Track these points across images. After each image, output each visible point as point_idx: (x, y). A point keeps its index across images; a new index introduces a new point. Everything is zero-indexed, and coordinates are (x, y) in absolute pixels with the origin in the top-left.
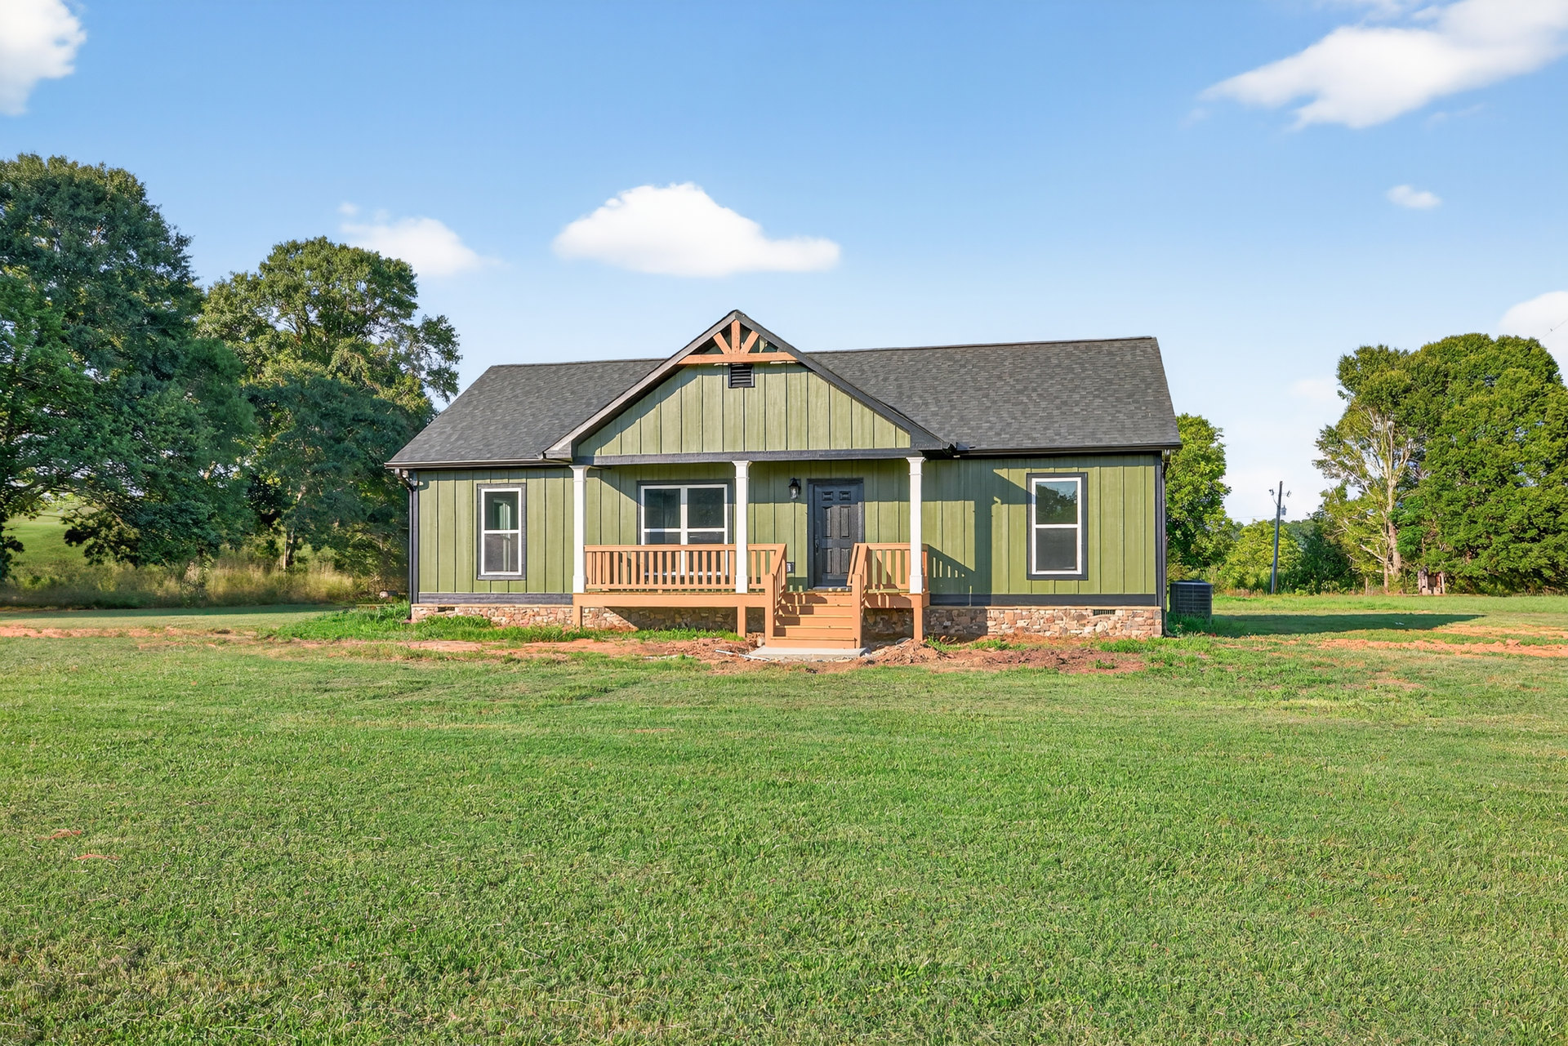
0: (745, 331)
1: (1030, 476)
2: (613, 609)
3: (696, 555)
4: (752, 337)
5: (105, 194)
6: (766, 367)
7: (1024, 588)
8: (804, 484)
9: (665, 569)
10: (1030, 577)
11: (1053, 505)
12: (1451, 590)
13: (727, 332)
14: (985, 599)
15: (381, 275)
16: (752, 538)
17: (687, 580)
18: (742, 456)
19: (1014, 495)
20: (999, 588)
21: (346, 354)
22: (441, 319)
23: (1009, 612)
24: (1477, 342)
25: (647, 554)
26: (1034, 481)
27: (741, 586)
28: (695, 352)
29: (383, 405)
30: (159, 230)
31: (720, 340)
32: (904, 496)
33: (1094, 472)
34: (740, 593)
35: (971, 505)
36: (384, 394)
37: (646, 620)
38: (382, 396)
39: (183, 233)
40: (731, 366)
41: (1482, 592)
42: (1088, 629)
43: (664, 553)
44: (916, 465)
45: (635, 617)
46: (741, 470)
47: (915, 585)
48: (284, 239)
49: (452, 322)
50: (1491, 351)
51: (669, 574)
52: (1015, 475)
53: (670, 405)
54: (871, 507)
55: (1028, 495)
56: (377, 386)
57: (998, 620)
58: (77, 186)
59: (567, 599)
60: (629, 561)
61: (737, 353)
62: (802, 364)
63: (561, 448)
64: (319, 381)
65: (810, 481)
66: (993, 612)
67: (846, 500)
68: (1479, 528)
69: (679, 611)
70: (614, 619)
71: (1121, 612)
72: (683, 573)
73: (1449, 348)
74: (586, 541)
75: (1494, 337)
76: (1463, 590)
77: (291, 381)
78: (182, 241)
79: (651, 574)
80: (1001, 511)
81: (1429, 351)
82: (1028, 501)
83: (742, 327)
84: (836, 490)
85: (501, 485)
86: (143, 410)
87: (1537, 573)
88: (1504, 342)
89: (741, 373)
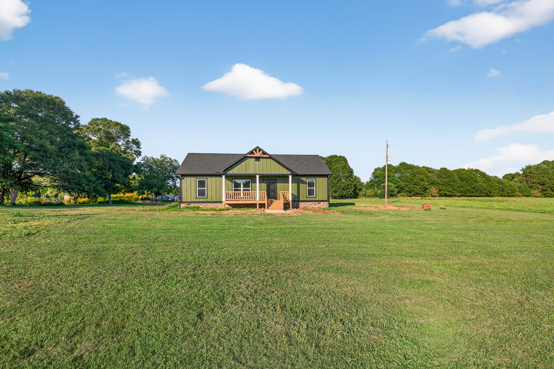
0: (260, 151)
1: (306, 179)
2: (227, 204)
3: (245, 193)
4: (261, 152)
5: (56, 102)
6: (263, 158)
7: (306, 199)
8: (266, 180)
9: (238, 196)
10: (307, 197)
11: (311, 185)
12: (332, 199)
13: (256, 150)
14: (299, 201)
15: (123, 128)
16: (260, 190)
17: (243, 198)
18: (258, 174)
19: (304, 182)
20: (301, 199)
21: (115, 146)
22: (137, 139)
23: (303, 203)
24: (336, 156)
25: (234, 193)
26: (307, 180)
27: (258, 199)
28: (250, 154)
29: (125, 158)
30: (71, 113)
31: (254, 152)
32: (288, 183)
33: (317, 179)
34: (258, 201)
35: (296, 184)
36: (124, 156)
37: (234, 206)
38: (123, 156)
39: (78, 115)
40: (256, 157)
41: (337, 199)
42: (317, 206)
43: (238, 193)
44: (290, 177)
45: (232, 206)
46: (258, 177)
47: (290, 199)
48: (95, 117)
49: (139, 140)
50: (338, 158)
51: (239, 197)
52: (304, 179)
53: (243, 164)
54: (278, 184)
55: (306, 182)
56: (122, 154)
57: (302, 205)
58: (49, 100)
59: (221, 202)
60: (231, 195)
61: (258, 154)
62: (271, 157)
63: (221, 171)
64: (108, 152)
65: (267, 179)
66: (300, 203)
67: (273, 183)
68: (337, 188)
69: (241, 204)
70: (227, 206)
71: (322, 203)
72: (242, 197)
73: (331, 157)
74: (226, 190)
75: (338, 156)
76: (334, 198)
77: (100, 152)
78: (77, 116)
79: (235, 197)
80: (301, 185)
81: (328, 157)
82: (306, 184)
83: (259, 150)
84: (272, 181)
85: (202, 179)
86: (69, 157)
87: (345, 196)
88: (340, 157)
89: (258, 159)
